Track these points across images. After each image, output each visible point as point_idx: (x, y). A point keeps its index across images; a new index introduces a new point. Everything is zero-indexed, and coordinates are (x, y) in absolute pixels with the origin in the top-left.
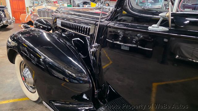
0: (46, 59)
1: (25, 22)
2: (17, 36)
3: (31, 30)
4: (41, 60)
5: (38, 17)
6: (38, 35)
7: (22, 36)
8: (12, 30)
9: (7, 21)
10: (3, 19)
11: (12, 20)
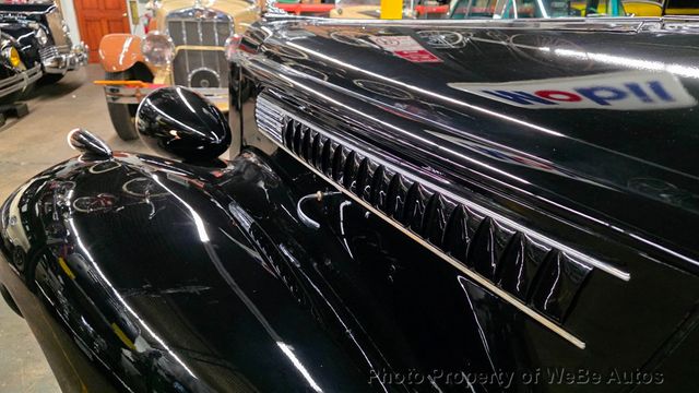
5: (168, 44)
8: (77, 91)
9: (58, 60)
10: (43, 53)
11: (78, 56)
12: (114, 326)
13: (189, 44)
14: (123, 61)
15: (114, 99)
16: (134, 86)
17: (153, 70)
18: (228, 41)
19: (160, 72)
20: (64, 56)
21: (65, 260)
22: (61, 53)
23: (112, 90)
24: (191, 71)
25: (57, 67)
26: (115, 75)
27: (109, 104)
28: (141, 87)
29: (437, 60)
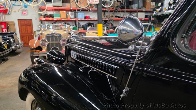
0: (58, 96)
1: (33, 46)
2: (30, 72)
3: (43, 65)
4: (53, 97)
5: (46, 42)
6: (51, 71)
7: (35, 72)
8: (20, 54)
9: (16, 46)
10: (12, 45)
11: (21, 45)
12: (49, 91)
13: (51, 41)
14: (35, 46)
15: (32, 55)
16: (38, 52)
17: (42, 48)
18: (61, 40)
19: (44, 48)
20: (17, 45)
21: (37, 81)
22: (16, 45)
23: (32, 53)
24: (52, 47)
25: (16, 48)
26: (33, 49)
27: (31, 56)
28: (39, 52)
29: (111, 44)
